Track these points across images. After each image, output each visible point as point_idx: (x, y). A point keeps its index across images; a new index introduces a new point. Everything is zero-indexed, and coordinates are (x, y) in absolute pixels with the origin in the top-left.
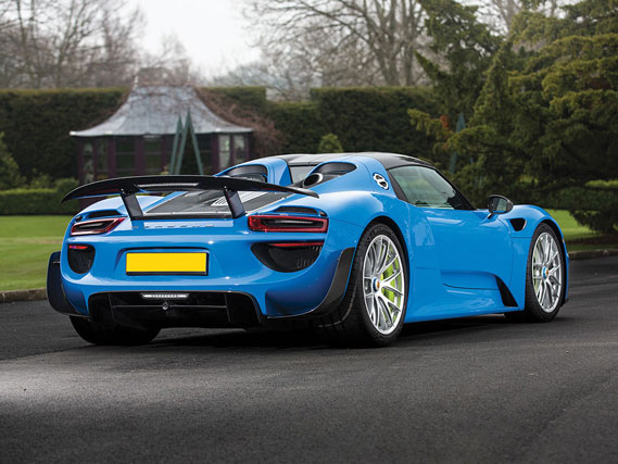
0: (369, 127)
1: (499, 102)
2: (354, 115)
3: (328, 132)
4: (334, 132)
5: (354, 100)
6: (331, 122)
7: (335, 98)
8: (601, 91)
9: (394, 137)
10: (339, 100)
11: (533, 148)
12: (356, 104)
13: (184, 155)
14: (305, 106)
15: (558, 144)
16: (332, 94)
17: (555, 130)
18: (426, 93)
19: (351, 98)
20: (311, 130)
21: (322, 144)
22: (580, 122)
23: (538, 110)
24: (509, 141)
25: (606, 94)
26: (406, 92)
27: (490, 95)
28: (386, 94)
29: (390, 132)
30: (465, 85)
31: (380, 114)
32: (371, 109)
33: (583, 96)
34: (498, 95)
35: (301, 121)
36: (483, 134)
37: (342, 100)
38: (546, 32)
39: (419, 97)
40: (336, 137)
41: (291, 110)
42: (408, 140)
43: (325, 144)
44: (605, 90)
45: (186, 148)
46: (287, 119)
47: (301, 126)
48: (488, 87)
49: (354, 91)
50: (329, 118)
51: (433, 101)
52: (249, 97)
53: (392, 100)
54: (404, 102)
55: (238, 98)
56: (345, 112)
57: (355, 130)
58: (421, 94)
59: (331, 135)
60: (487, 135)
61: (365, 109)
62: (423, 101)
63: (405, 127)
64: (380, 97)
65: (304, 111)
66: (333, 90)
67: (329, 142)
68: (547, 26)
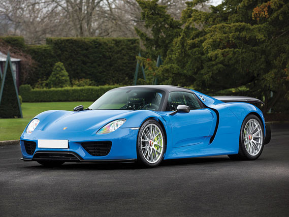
0: (79, 59)
1: (183, 54)
2: (71, 52)
3: (58, 61)
4: (61, 61)
5: (71, 44)
6: (59, 56)
7: (61, 43)
8: (233, 49)
9: (92, 64)
10: (63, 44)
11: (198, 75)
12: (72, 47)
13: (6, 75)
14: (45, 47)
15: (211, 73)
16: (59, 41)
17: (209, 67)
18: (108, 41)
19: (69, 43)
20: (49, 60)
21: (55, 67)
22: (220, 63)
23: (200, 58)
24: (185, 71)
25: (235, 51)
26: (98, 41)
27: (179, 50)
28: (88, 41)
29: (90, 61)
30: (159, 43)
31: (85, 52)
32: (80, 49)
33: (224, 51)
34: (183, 50)
35: (44, 55)
36: (173, 68)
37: (65, 44)
38: (202, 19)
39: (105, 43)
40: (62, 64)
41: (38, 49)
42: (99, 65)
43: (57, 67)
44: (234, 49)
45: (7, 71)
46: (36, 54)
47: (43, 57)
48: (178, 46)
49: (71, 39)
50: (58, 53)
51: (113, 45)
52: (16, 42)
53: (91, 44)
54: (97, 45)
55: (10, 43)
56: (67, 51)
57: (71, 60)
58: (106, 41)
59: (59, 63)
60: (175, 69)
61: (77, 49)
62: (107, 45)
63: (98, 59)
64: (85, 43)
65: (45, 50)
66: (60, 39)
67: (58, 67)
68: (202, 16)
